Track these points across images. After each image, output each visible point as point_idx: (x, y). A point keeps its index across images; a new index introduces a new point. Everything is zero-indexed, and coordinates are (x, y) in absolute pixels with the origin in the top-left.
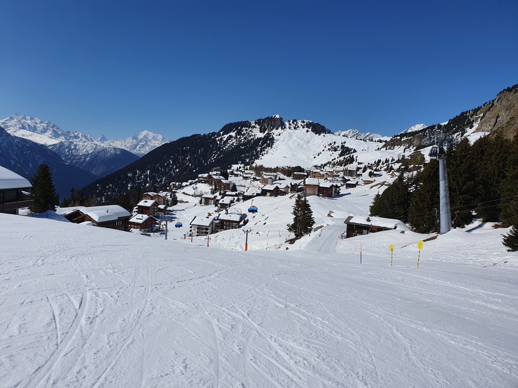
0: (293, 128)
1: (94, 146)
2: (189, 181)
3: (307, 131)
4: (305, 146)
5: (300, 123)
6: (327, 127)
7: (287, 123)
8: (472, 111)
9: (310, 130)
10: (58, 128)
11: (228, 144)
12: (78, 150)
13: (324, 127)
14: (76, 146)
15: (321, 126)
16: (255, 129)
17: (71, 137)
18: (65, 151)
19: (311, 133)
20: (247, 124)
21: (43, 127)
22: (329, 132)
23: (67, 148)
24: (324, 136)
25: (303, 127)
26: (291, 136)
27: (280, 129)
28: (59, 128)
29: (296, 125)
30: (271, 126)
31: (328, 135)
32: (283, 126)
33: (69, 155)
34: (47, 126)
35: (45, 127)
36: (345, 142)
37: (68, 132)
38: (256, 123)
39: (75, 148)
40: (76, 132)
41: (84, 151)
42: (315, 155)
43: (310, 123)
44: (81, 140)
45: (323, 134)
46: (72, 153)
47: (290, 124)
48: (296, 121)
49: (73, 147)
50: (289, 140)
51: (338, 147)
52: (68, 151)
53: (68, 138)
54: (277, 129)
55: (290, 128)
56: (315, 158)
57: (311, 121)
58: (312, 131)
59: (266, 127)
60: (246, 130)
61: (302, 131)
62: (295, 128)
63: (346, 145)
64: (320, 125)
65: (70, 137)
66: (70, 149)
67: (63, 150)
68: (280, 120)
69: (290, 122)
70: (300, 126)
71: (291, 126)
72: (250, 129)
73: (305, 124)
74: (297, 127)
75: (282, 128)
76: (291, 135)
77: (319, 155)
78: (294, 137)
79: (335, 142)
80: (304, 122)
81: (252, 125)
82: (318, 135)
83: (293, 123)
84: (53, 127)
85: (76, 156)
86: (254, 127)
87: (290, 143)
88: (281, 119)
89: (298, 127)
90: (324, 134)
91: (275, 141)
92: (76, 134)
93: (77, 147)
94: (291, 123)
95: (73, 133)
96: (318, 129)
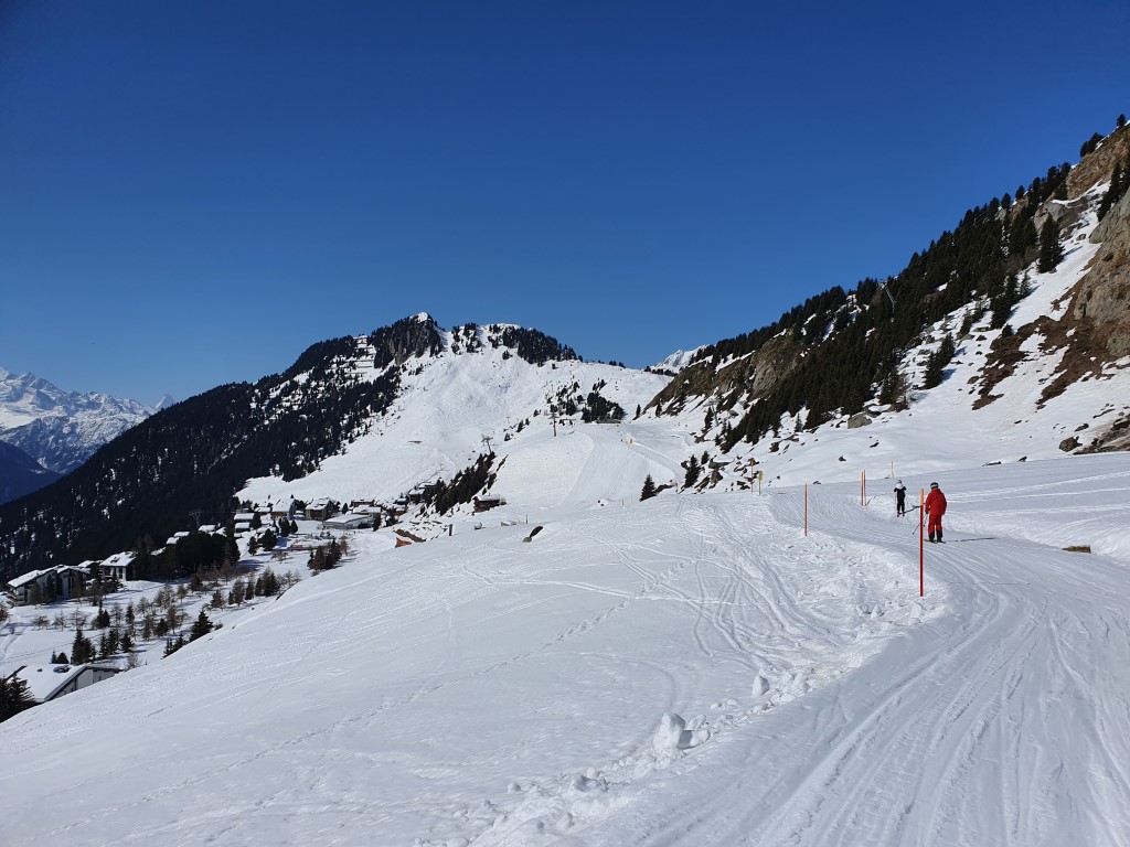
0: (463, 349)
1: (120, 424)
2: (177, 534)
3: (506, 356)
4: (490, 402)
5: (485, 333)
6: (562, 341)
7: (449, 337)
8: (1019, 195)
9: (514, 351)
10: (52, 388)
11: (280, 407)
12: (79, 436)
13: (555, 341)
14: (74, 426)
15: (545, 339)
16: (364, 358)
17: (81, 406)
18: (48, 441)
19: (517, 361)
20: (346, 347)
21: (14, 388)
22: (570, 355)
23: (52, 432)
24: (554, 367)
25: (495, 345)
26: (453, 372)
27: (427, 352)
28: (54, 388)
29: (473, 339)
30: (403, 347)
31: (565, 365)
32: (436, 345)
33: (57, 449)
34: (24, 385)
35: (17, 388)
36: (602, 384)
37: (75, 394)
38: (369, 341)
39: (72, 432)
40: (92, 393)
41: (95, 437)
42: (509, 432)
43: (514, 332)
44: (104, 411)
45: (550, 362)
46: (64, 443)
47: (457, 338)
48: (473, 326)
49: (66, 430)
50: (444, 385)
51: (580, 399)
52: (56, 440)
53: (73, 408)
54: (419, 354)
55: (455, 349)
56: (507, 438)
57: (516, 327)
58: (520, 354)
59: (393, 351)
60: (339, 363)
61: (490, 356)
62: (470, 349)
63: (604, 393)
64: (542, 335)
65: (76, 405)
66: (60, 435)
67: (43, 438)
68: (428, 327)
69: (458, 330)
70: (484, 340)
71: (460, 344)
72: (352, 359)
73: (501, 334)
74: (475, 344)
75: (433, 352)
76: (456, 370)
77: (520, 428)
78: (464, 376)
79: (576, 385)
80: (496, 330)
81: (360, 346)
82: (535, 365)
83: (466, 334)
84: (41, 384)
85: (75, 449)
86: (363, 352)
87: (446, 395)
88: (431, 323)
89: (479, 344)
90: (554, 362)
91: (399, 393)
92: (94, 397)
93: (78, 430)
94: (461, 334)
95: (86, 396)
96: (536, 347)
